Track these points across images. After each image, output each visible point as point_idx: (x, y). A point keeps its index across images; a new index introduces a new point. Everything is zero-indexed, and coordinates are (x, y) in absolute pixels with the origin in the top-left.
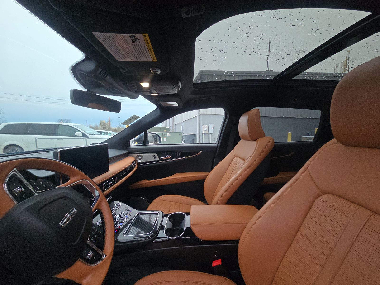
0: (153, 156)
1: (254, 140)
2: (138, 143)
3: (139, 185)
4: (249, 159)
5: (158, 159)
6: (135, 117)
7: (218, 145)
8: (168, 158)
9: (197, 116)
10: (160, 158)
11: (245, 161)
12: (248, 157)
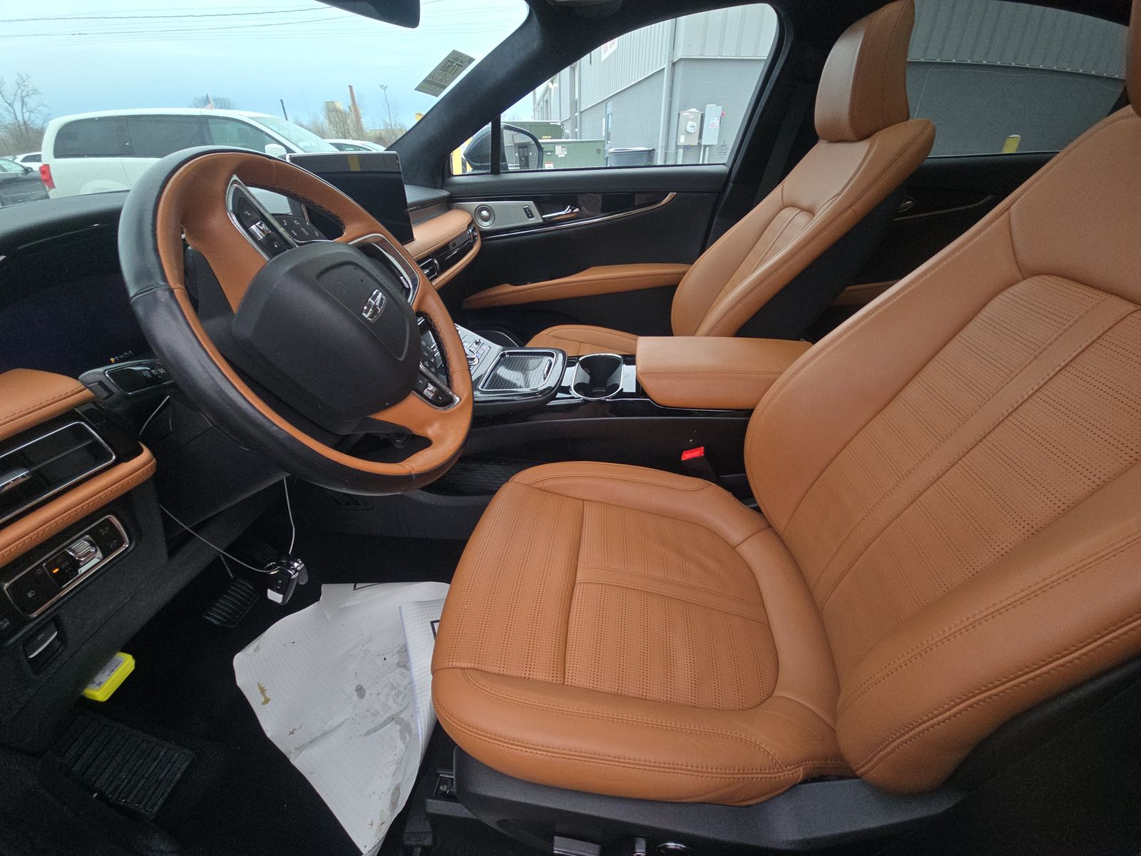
0: (525, 209)
1: (861, 138)
2: (474, 168)
3: (489, 297)
4: (829, 205)
5: (537, 219)
6: (457, 59)
7: (731, 170)
8: (568, 216)
9: (664, 69)
10: (544, 216)
11: (814, 216)
12: (829, 199)
